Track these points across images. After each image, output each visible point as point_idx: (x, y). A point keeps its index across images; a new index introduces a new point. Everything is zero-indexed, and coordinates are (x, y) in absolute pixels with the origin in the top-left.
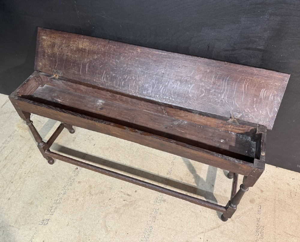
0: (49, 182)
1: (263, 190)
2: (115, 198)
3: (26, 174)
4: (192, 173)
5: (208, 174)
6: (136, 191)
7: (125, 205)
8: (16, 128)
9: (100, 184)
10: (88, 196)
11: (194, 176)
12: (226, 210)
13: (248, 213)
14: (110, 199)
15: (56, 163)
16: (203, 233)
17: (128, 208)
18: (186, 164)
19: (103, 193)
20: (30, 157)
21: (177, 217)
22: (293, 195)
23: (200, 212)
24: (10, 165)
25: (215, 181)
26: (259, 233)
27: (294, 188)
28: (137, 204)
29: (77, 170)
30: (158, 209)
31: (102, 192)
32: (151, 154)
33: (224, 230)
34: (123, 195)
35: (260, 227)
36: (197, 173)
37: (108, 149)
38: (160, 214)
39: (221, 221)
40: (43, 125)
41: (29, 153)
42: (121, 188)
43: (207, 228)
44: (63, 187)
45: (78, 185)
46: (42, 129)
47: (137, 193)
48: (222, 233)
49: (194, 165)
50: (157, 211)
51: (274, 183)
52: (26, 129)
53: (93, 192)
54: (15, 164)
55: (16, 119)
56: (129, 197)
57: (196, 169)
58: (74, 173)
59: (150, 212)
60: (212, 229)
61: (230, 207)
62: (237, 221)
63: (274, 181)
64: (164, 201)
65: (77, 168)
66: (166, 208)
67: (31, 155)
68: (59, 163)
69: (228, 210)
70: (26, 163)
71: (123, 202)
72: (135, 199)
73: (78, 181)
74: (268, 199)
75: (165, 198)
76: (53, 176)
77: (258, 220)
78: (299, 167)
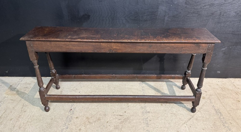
0: (50, 124)
1: (206, 91)
2: (111, 120)
3: (25, 124)
4: (159, 92)
5: (169, 91)
6: (125, 112)
7: (120, 123)
8: (4, 95)
9: (95, 114)
10: (89, 125)
13: (205, 105)
14: (108, 122)
15: (51, 110)
16: (185, 123)
17: (125, 123)
18: (152, 88)
19: (100, 120)
20: (25, 111)
21: (163, 119)
22: (224, 90)
23: (176, 112)
24: (6, 121)
25: (175, 93)
26: (218, 113)
27: (222, 86)
28: (130, 119)
29: (72, 111)
30: (147, 118)
31: (99, 119)
32: (126, 88)
33: (197, 118)
34: (117, 117)
35: (217, 110)
36: (162, 92)
37: (91, 92)
38: (150, 121)
39: (192, 114)
40: (30, 89)
41: (23, 109)
42: (113, 113)
43: (186, 120)
44: (63, 124)
45: (77, 120)
46: (30, 92)
47: (126, 113)
48: (197, 120)
49: (157, 88)
50: (147, 119)
51: (210, 86)
52: (15, 94)
53: (91, 121)
54: (11, 119)
55: (3, 90)
56: (122, 117)
57: (160, 90)
58: (70, 113)
59: (142, 122)
60: (189, 120)
61: (197, 92)
62: (201, 110)
63: (209, 85)
64: (149, 112)
65: (71, 110)
66: (152, 116)
67: (25, 110)
68: (53, 109)
69: (197, 96)
70: (22, 116)
71: (119, 121)
72: (127, 117)
73: (75, 117)
74: (212, 95)
75: (148, 110)
76: (51, 119)
77: (213, 106)
78: (218, 73)
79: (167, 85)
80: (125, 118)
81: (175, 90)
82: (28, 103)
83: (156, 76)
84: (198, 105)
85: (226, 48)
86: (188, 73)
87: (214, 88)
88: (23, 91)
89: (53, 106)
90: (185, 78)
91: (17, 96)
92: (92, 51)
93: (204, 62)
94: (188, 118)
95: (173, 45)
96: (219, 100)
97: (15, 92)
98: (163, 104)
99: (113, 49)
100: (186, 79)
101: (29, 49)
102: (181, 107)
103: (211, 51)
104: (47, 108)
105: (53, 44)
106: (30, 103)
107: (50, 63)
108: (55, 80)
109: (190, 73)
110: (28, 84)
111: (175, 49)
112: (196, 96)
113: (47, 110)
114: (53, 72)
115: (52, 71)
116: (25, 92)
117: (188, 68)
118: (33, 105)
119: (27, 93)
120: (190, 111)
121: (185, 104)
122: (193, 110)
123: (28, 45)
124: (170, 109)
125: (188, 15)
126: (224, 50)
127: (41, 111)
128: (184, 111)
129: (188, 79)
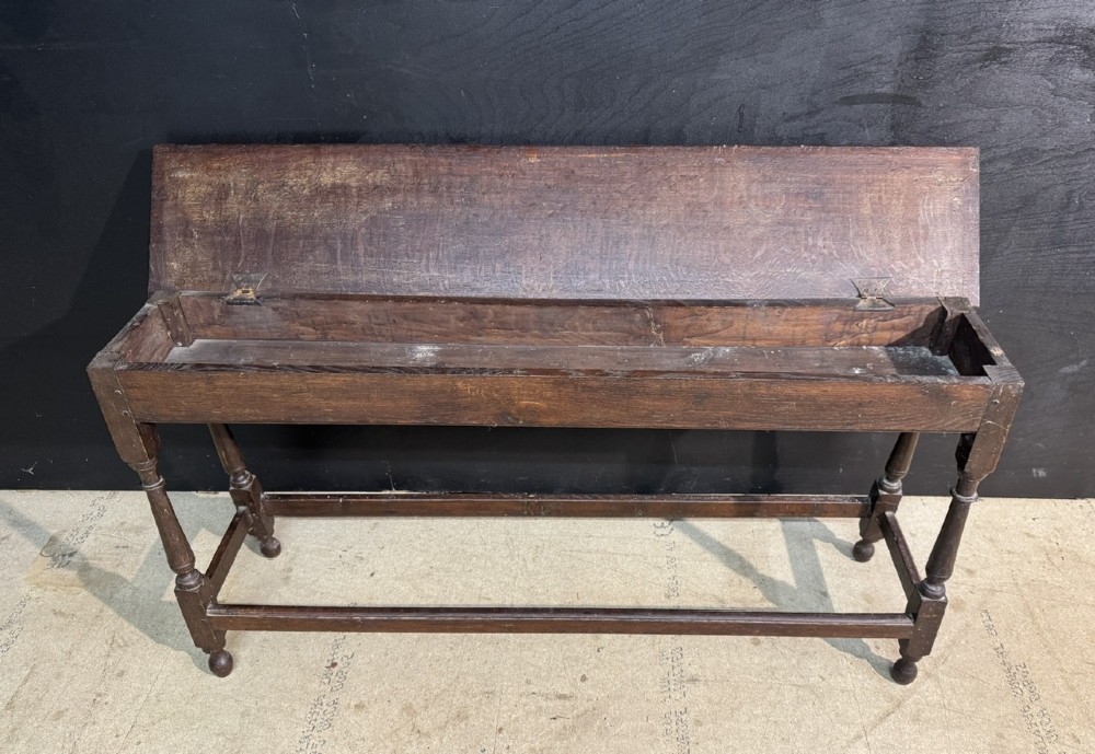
0: (234, 740)
1: (973, 568)
2: (517, 720)
3: (122, 739)
4: (746, 575)
5: (793, 567)
6: (584, 679)
7: (560, 736)
8: (25, 590)
9: (444, 691)
10: (414, 743)
11: (754, 581)
12: (914, 623)
13: (963, 642)
14: (500, 730)
15: (239, 668)
16: (859, 737)
17: (579, 738)
18: (714, 553)
19: (467, 718)
20: (121, 674)
21: (757, 716)
22: (1057, 561)
23: (823, 679)
24: (36, 724)
25: (823, 579)
26: (1021, 687)
27: (1050, 541)
28: (605, 715)
29: (335, 670)
30: (683, 711)
31: (461, 716)
32: (589, 552)
33: (919, 710)
34: (544, 704)
35: (1014, 670)
36: (760, 572)
37: (428, 575)
38: (698, 723)
39: (896, 689)
40: (142, 557)
41: (111, 661)
42: (528, 682)
43: (865, 721)
44: (298, 739)
45: (358, 719)
46: (141, 570)
47: (589, 683)
48: (916, 719)
49: (739, 552)
50: (684, 717)
52: (72, 585)
53: (425, 724)
54: (59, 715)
55: (18, 559)
56: (567, 703)
57: (752, 562)
58: (326, 681)
59: (661, 730)
60: (882, 720)
61: (924, 599)
62: (942, 671)
64: (694, 680)
65: (334, 665)
66: (710, 701)
67: (121, 667)
68: (252, 665)
70: (109, 699)
71: (553, 725)
72: (589, 705)
73: (353, 704)
74: (997, 588)
75: (692, 671)
76: (243, 715)
77: (1000, 651)
78: (1038, 477)
79: (789, 536)
80: (581, 710)
81: (823, 564)
82: (133, 628)
84: (928, 653)
85: (1084, 363)
86: (890, 491)
87: (1009, 552)
88: (108, 566)
89: (248, 646)
90: (872, 510)
91: (84, 592)
93: (966, 470)
94: (876, 712)
95: (814, 391)
96: (1032, 615)
97: (72, 574)
98: (762, 638)
100: (878, 517)
102: (849, 656)
103: (1001, 420)
104: (223, 661)
106: (144, 629)
107: (225, 451)
109: (897, 491)
110: (130, 530)
112: (919, 616)
113: (220, 665)
114: (240, 486)
115: (235, 480)
116: (121, 572)
117: (888, 468)
118: (158, 642)
119: (129, 578)
121: (864, 640)
122: (901, 672)
124: (794, 661)
126: (1073, 374)
127: (195, 670)
128: (860, 677)
129: (886, 518)
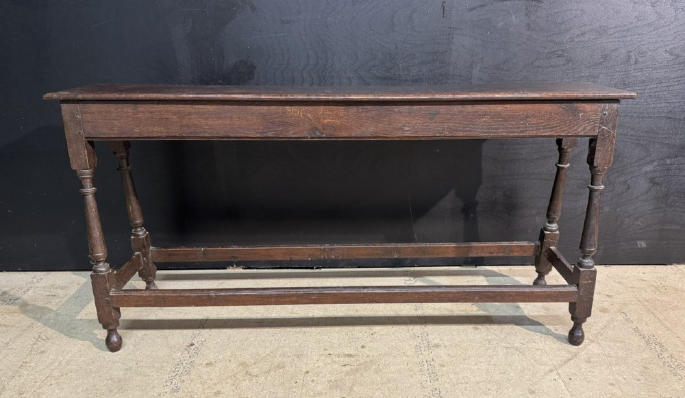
0: (120, 382)
1: (610, 294)
2: (318, 367)
3: (38, 384)
6: (363, 347)
7: (348, 374)
9: (268, 355)
10: (247, 381)
12: (578, 288)
13: (612, 326)
14: (307, 372)
15: (127, 348)
16: (552, 370)
17: (362, 375)
19: (284, 367)
20: (43, 352)
21: (481, 362)
22: (663, 291)
26: (654, 345)
27: (657, 282)
28: (378, 363)
29: (193, 347)
30: (431, 360)
31: (280, 367)
33: (589, 357)
34: (337, 359)
35: (647, 338)
38: (442, 365)
40: (65, 300)
41: (36, 346)
42: (326, 349)
43: (555, 363)
44: (164, 381)
45: (208, 370)
46: (63, 305)
47: (367, 349)
50: (432, 363)
51: (619, 283)
52: (14, 313)
53: (255, 371)
56: (353, 359)
58: (186, 352)
59: (417, 369)
60: (565, 363)
61: (581, 269)
63: (617, 280)
64: (437, 346)
65: (192, 345)
66: (449, 355)
67: (43, 349)
68: (135, 346)
69: (583, 282)
70: (33, 364)
71: (344, 368)
72: (369, 359)
73: (204, 363)
74: (628, 303)
75: (436, 342)
76: (126, 370)
77: (636, 330)
78: (642, 248)
80: (362, 361)
82: (54, 331)
83: (453, 245)
84: (589, 315)
85: (655, 163)
86: (551, 231)
87: (632, 287)
88: (41, 304)
89: (132, 339)
90: (541, 248)
91: (22, 316)
92: (260, 133)
93: (595, 164)
94: (561, 359)
95: (499, 108)
96: (652, 313)
97: (15, 308)
98: (480, 327)
99: (324, 126)
100: (546, 252)
101: (71, 132)
102: (538, 334)
103: (610, 125)
104: (114, 339)
105: (142, 112)
106: (62, 332)
107: (132, 206)
108: (145, 263)
109: (555, 231)
110: (57, 288)
111: (506, 121)
112: (580, 282)
113: (113, 346)
114: (138, 236)
115: (136, 231)
116: (48, 306)
118: (70, 337)
119: (54, 309)
120: (566, 341)
121: (547, 327)
122: (574, 338)
123: (66, 118)
124: (503, 337)
125: (537, 63)
127: (95, 349)
128: (548, 343)
129: (551, 249)
